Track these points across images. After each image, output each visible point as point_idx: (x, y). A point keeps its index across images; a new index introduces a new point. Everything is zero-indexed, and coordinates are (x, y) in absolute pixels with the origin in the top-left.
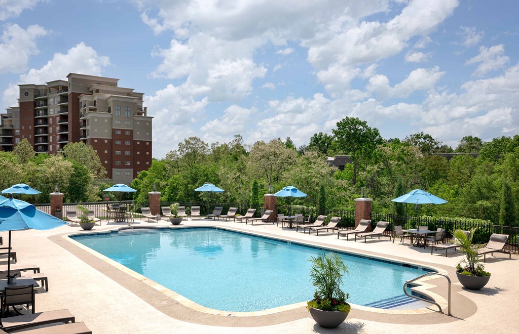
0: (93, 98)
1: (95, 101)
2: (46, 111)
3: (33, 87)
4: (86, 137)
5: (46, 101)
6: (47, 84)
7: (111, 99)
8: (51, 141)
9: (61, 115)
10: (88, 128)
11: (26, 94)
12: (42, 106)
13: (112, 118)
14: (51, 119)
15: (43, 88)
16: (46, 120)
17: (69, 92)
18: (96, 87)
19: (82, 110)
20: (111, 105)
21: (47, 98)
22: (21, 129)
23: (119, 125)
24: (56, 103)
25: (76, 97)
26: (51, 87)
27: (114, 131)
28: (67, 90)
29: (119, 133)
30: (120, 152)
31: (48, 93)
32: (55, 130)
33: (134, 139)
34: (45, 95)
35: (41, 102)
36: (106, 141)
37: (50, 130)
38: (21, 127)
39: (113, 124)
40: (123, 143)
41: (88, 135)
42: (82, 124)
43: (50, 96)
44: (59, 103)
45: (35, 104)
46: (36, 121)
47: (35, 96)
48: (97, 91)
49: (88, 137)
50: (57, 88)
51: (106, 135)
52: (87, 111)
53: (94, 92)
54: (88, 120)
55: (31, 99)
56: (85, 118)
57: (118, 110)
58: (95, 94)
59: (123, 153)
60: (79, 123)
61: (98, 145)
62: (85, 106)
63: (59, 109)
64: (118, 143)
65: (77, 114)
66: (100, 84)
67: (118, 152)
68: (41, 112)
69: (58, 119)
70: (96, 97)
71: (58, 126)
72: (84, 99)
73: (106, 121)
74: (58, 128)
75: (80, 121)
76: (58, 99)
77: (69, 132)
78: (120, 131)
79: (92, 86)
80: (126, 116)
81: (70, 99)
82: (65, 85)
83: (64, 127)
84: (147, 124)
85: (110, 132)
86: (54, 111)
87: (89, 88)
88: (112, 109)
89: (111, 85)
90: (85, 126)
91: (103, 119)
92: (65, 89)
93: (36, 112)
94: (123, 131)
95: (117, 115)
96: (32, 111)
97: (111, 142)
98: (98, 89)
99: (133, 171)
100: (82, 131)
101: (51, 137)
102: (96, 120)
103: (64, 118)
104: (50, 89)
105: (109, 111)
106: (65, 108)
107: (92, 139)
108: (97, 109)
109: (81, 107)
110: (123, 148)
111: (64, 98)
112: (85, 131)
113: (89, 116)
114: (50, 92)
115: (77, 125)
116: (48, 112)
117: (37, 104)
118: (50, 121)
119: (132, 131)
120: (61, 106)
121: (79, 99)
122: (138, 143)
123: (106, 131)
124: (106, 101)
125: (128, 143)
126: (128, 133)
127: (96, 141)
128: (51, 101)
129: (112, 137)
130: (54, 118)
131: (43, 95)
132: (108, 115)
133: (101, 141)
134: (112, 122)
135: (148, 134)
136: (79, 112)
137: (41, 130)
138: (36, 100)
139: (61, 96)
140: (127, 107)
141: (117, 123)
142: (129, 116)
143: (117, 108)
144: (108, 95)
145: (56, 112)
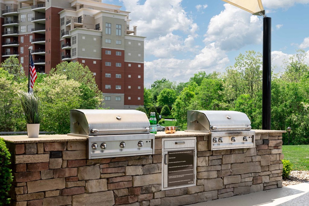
0: (77, 13)
1: (80, 17)
2: (16, 29)
4: (70, 57)
5: (16, 18)
7: (101, 15)
9: (35, 33)
10: (73, 46)
12: (12, 22)
13: (102, 37)
14: (22, 38)
15: (13, 2)
16: (15, 39)
17: (47, 7)
18: (80, 1)
19: (64, 27)
20: (101, 22)
21: (18, 14)
23: (109, 44)
24: (30, 19)
25: (56, 13)
26: (24, 2)
27: (103, 51)
28: (44, 5)
29: (109, 53)
30: (110, 74)
31: (19, 8)
33: (125, 61)
34: (16, 10)
35: (9, 19)
36: (95, 62)
37: (22, 50)
39: (103, 43)
40: (114, 65)
41: (74, 55)
42: (64, 43)
43: (21, 11)
44: (33, 19)
45: (3, 20)
46: (3, 40)
47: (3, 12)
48: (82, 6)
49: (73, 58)
51: (95, 55)
52: (72, 28)
53: (78, 7)
54: (74, 38)
56: (69, 35)
57: (108, 28)
58: (79, 10)
59: (113, 75)
60: (60, 42)
62: (67, 23)
63: (33, 26)
64: (108, 64)
65: (56, 31)
67: (108, 75)
68: (9, 30)
69: (31, 37)
70: (81, 13)
71: (31, 45)
72: (68, 14)
73: (95, 39)
74: (31, 48)
75: (61, 39)
76: (33, 15)
77: (47, 53)
78: (110, 52)
80: (117, 34)
81: (48, 15)
83: (40, 47)
84: (139, 44)
85: (99, 52)
86: (26, 28)
87: (70, 4)
88: (101, 26)
90: (69, 44)
91: (92, 37)
92: (41, 3)
93: (3, 30)
94: (114, 51)
95: (107, 33)
97: (100, 63)
98: (82, 4)
99: (124, 96)
100: (65, 51)
102: (84, 38)
103: (39, 36)
104: (21, 4)
106: (41, 26)
107: (80, 60)
108: (84, 26)
109: (63, 24)
110: (113, 70)
111: (40, 14)
112: (68, 51)
113: (74, 33)
114: (21, 7)
115: (56, 44)
116: (19, 30)
117: (5, 20)
118: (22, 40)
119: (123, 52)
120: (35, 23)
121: (59, 15)
122: (130, 65)
123: (95, 51)
124: (93, 18)
125: (119, 65)
126: (118, 54)
127: (84, 61)
128: (22, 17)
129: (102, 57)
130: (26, 37)
131: (13, 10)
132: (97, 33)
133: (89, 61)
134: (101, 41)
135: (139, 55)
136: (59, 29)
137: (9, 50)
138: (5, 16)
139: (36, 12)
140: (118, 25)
141: (107, 42)
142: (120, 34)
143: (107, 25)
144: (97, 11)
145: (30, 30)
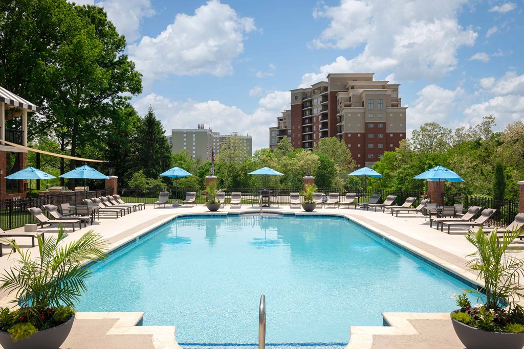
0: (349, 94)
1: (350, 98)
2: (311, 110)
3: (301, 91)
4: (341, 132)
5: (311, 101)
6: (312, 87)
7: (364, 94)
8: (315, 138)
9: (322, 114)
10: (343, 123)
11: (296, 98)
12: (308, 107)
13: (365, 112)
14: (315, 118)
15: (310, 90)
16: (311, 119)
17: (329, 92)
18: (351, 83)
19: (338, 107)
20: (364, 99)
21: (312, 99)
22: (292, 129)
23: (371, 118)
24: (319, 103)
25: (334, 95)
26: (316, 89)
27: (366, 124)
28: (327, 90)
29: (372, 126)
31: (313, 95)
32: (318, 127)
33: (387, 132)
34: (311, 96)
35: (308, 104)
36: (359, 135)
37: (314, 128)
38: (292, 128)
40: (376, 136)
41: (343, 130)
42: (339, 120)
43: (314, 97)
44: (321, 102)
45: (303, 105)
46: (303, 121)
47: (303, 99)
48: (353, 87)
49: (343, 133)
50: (319, 89)
51: (359, 129)
52: (343, 107)
53: (350, 88)
54: (343, 116)
55: (299, 102)
56: (341, 114)
57: (371, 103)
58: (350, 90)
59: (376, 146)
60: (337, 119)
61: (351, 140)
62: (341, 103)
63: (321, 108)
64: (371, 136)
65: (335, 111)
66: (356, 80)
67: (371, 146)
68: (307, 112)
69: (320, 117)
70: (351, 93)
71: (320, 123)
72: (341, 96)
73: (359, 115)
74: (320, 126)
75: (337, 117)
76: (320, 99)
77: (328, 129)
78: (373, 125)
79: (348, 83)
80: (379, 108)
81: (329, 98)
82: (326, 85)
83: (325, 125)
84: (401, 115)
85: (363, 126)
86: (317, 111)
87: (346, 86)
88: (365, 103)
89: (367, 80)
90: (341, 122)
91: (357, 113)
92: (326, 89)
93: (303, 113)
94: (376, 124)
95: (369, 108)
96: (300, 112)
97: (363, 135)
98: (353, 85)
100: (339, 127)
101: (315, 135)
102: (350, 115)
103: (325, 116)
104: (314, 91)
105: (363, 106)
106: (325, 107)
107: (346, 134)
108: (352, 105)
109: (338, 104)
110: (376, 141)
111: (325, 97)
112: (341, 126)
113: (344, 112)
114: (314, 93)
116: (313, 112)
117: (305, 105)
118: (315, 120)
119: (384, 124)
120: (322, 105)
121: (336, 97)
122: (391, 135)
123: (359, 125)
124: (360, 96)
125: (381, 136)
126: (381, 126)
127: (349, 135)
128: (315, 101)
129: (365, 131)
130: (317, 117)
131: (309, 97)
132: (361, 110)
133: (354, 135)
134: (365, 116)
135: (401, 125)
136: (336, 109)
137: (307, 129)
138: (304, 102)
139: (323, 96)
140: (380, 100)
141: (369, 116)
142: (382, 108)
143: (369, 101)
144: (362, 90)
145: (319, 112)
